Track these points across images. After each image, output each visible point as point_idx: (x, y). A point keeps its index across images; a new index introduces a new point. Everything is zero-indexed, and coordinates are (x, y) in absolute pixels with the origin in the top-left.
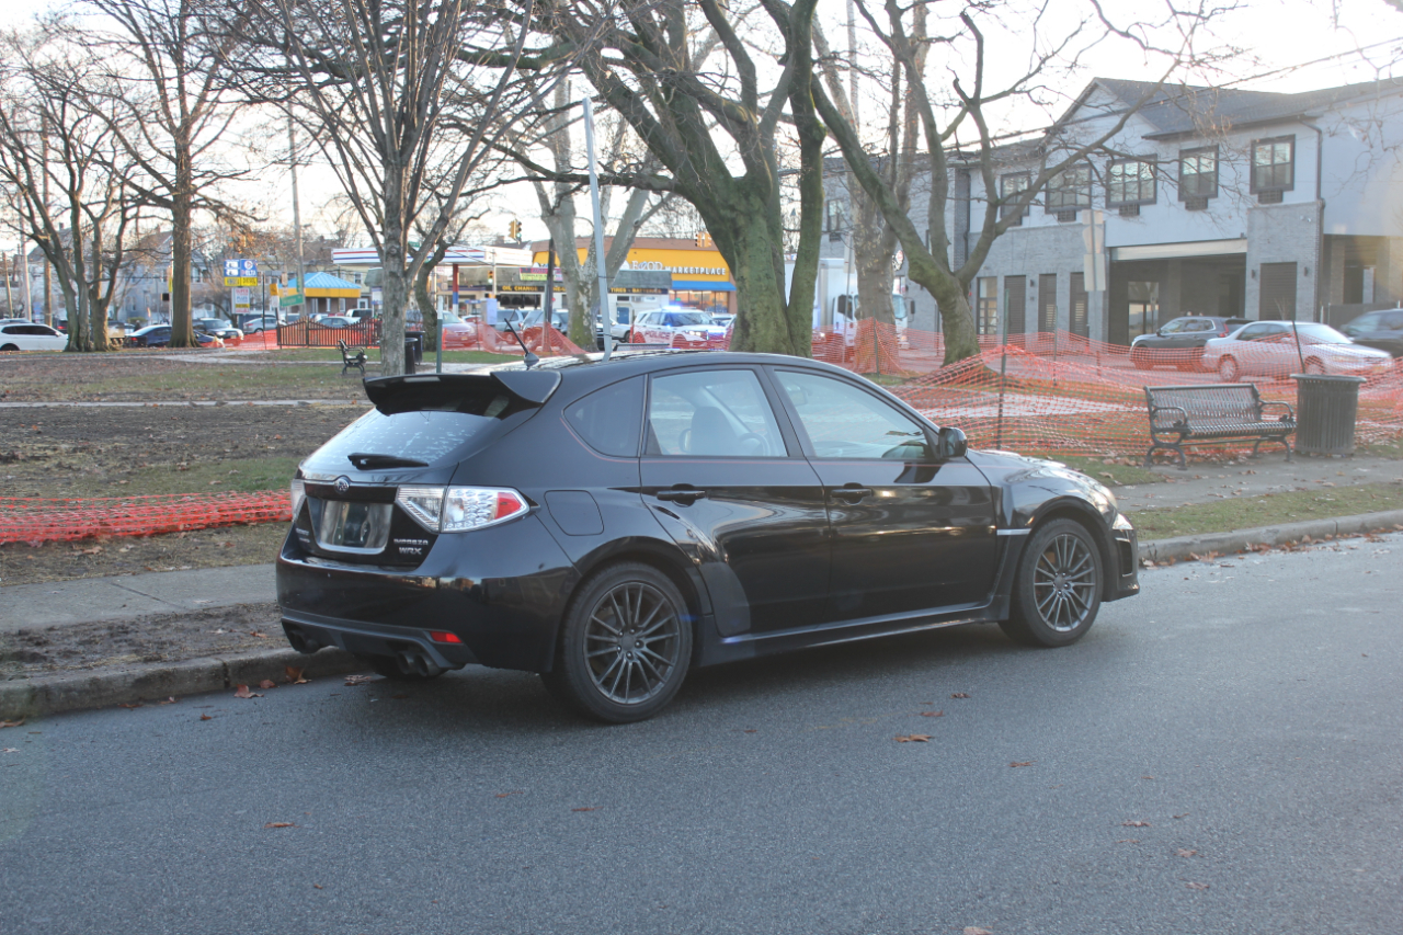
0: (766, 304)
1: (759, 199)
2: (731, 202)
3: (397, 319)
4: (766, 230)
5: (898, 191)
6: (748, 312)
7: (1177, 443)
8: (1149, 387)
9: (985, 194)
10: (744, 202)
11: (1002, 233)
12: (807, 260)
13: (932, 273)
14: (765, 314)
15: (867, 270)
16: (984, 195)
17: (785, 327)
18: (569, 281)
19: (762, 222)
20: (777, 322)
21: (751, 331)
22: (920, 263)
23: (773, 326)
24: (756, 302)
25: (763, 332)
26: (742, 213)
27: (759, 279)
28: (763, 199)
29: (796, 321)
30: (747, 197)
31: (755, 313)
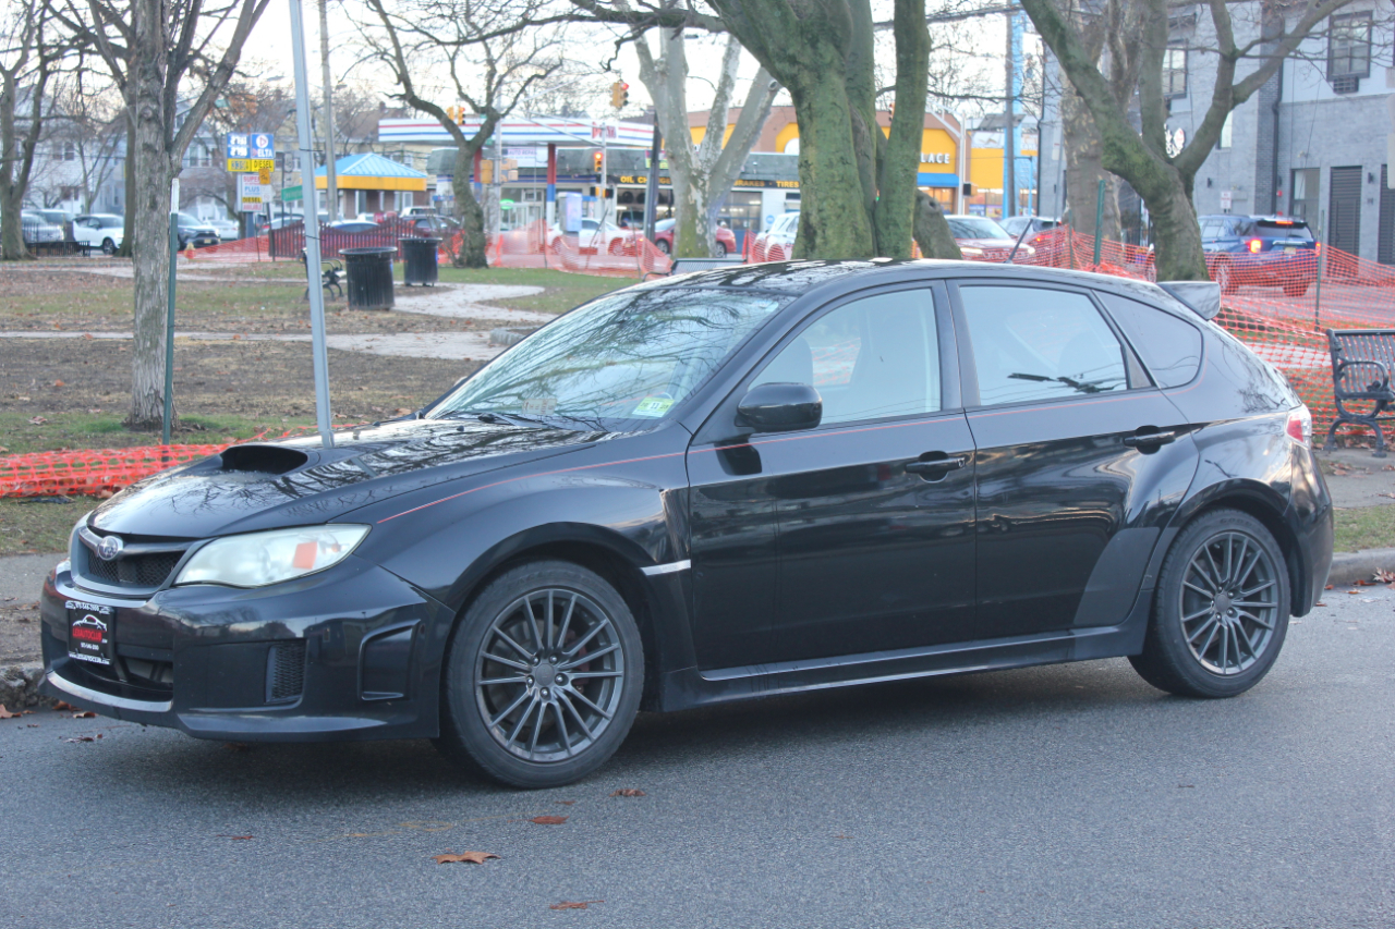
0: (840, 202)
1: (831, 47)
2: (791, 51)
3: (155, 214)
4: (843, 93)
5: (1125, 39)
6: (814, 213)
7: (1373, 416)
8: (1334, 330)
9: (1215, 40)
10: (809, 50)
11: (1243, 101)
12: (905, 138)
13: (1137, 159)
14: (839, 217)
15: (1080, 156)
16: (1214, 43)
17: (869, 236)
18: (677, 169)
19: (838, 82)
20: (855, 229)
21: (818, 241)
22: (1119, 144)
23: (849, 234)
24: (825, 199)
25: (835, 243)
26: (806, 67)
27: (830, 165)
28: (837, 47)
29: (887, 228)
30: (814, 43)
31: (824, 214)
